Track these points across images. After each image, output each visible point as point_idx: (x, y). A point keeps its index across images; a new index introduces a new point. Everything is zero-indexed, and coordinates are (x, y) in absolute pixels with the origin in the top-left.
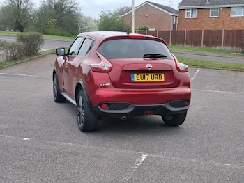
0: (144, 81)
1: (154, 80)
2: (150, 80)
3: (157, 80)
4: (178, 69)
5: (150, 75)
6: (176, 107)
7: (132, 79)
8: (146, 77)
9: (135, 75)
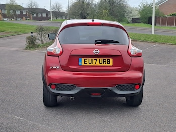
0: (91, 64)
1: (102, 65)
2: (98, 64)
3: (104, 65)
4: (129, 54)
5: (98, 59)
6: (123, 91)
7: (80, 63)
8: (94, 61)
9: (83, 59)
